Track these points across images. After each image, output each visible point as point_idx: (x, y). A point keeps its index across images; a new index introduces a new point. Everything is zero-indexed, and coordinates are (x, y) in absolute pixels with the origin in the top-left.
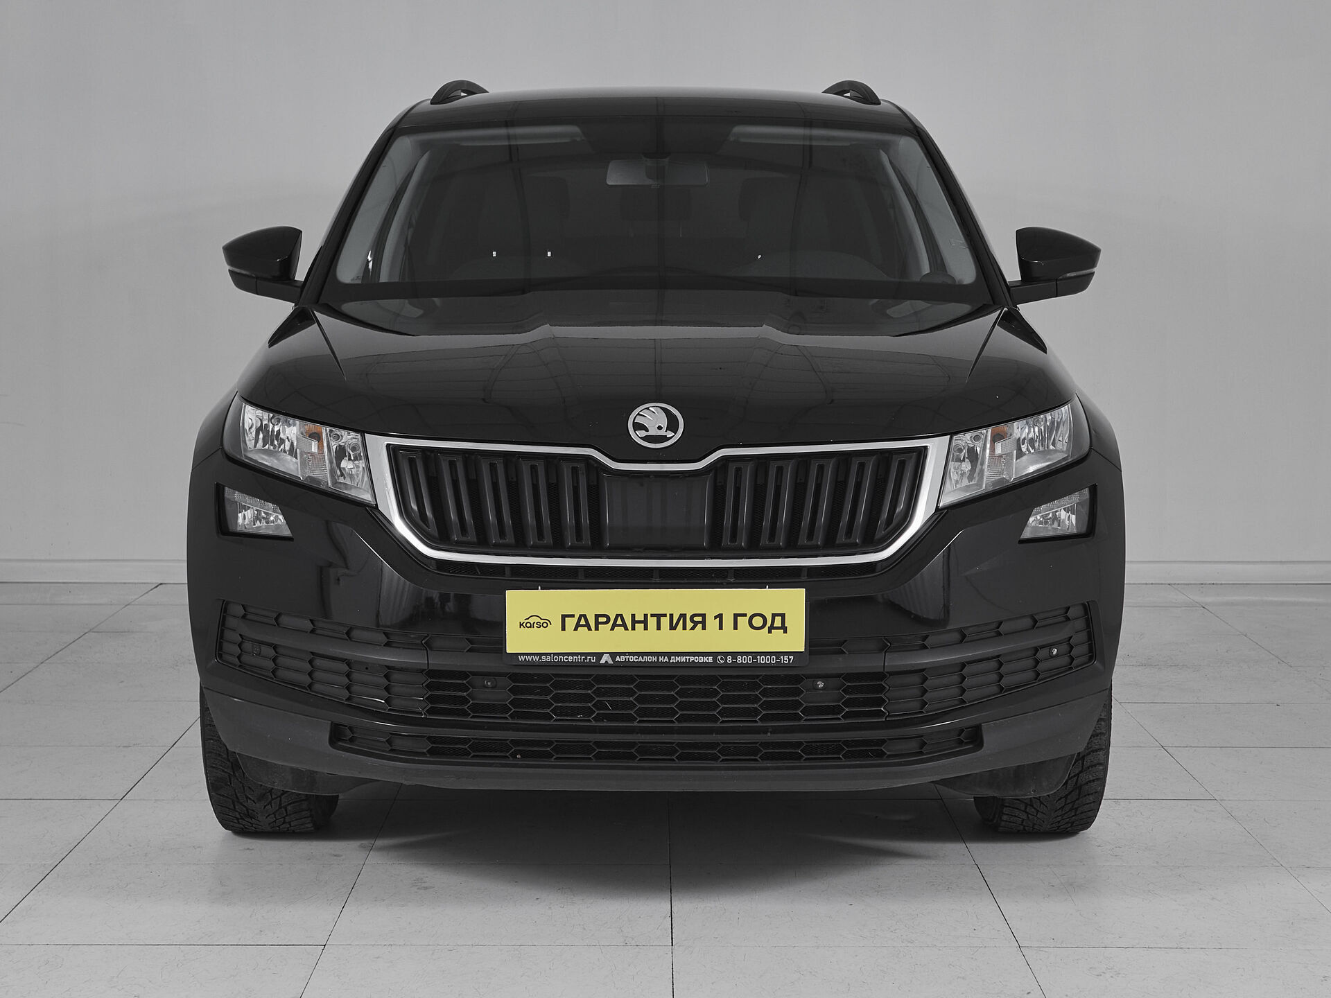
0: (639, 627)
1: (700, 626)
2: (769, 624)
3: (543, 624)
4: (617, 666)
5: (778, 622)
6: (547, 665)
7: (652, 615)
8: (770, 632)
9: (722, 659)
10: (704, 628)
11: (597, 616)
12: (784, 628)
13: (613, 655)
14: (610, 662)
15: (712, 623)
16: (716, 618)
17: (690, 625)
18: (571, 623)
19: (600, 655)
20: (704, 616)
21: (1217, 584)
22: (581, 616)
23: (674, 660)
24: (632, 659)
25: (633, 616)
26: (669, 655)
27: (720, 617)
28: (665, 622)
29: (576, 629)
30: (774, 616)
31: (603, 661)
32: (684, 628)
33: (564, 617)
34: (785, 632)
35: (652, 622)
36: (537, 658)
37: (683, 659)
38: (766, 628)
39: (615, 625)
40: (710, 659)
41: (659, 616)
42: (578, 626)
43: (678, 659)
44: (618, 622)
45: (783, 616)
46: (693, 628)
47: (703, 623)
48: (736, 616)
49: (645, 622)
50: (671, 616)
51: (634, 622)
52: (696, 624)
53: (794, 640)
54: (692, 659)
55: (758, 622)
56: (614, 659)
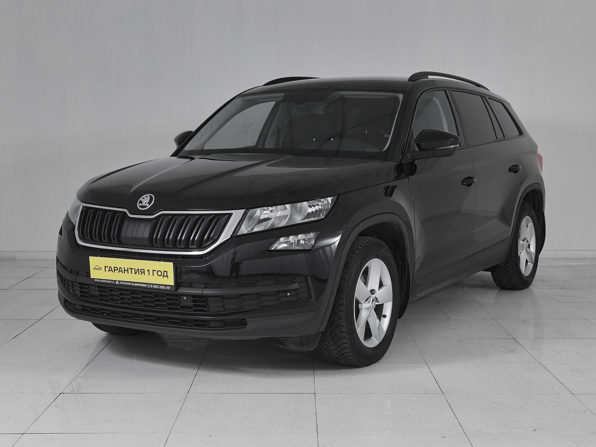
0: (126, 272)
1: (143, 273)
2: (163, 275)
3: (100, 269)
4: (120, 285)
5: (165, 275)
6: (103, 283)
7: (130, 268)
8: (163, 277)
9: (149, 286)
10: (144, 274)
11: (114, 267)
12: (167, 276)
13: (119, 281)
14: (118, 284)
15: (146, 273)
16: (147, 271)
17: (140, 273)
18: (107, 269)
19: (115, 281)
20: (144, 270)
21: (573, 258)
22: (110, 267)
23: (136, 285)
24: (124, 283)
25: (124, 268)
26: (134, 283)
27: (148, 270)
28: (133, 271)
29: (109, 271)
30: (164, 272)
31: (116, 283)
32: (139, 274)
33: (105, 267)
34: (168, 278)
35: (130, 270)
36: (99, 281)
37: (138, 285)
38: (162, 276)
39: (119, 271)
40: (146, 286)
41: (131, 269)
42: (109, 270)
43: (137, 284)
44: (120, 270)
45: (167, 272)
46: (141, 274)
47: (144, 272)
48: (153, 271)
49: (128, 271)
50: (135, 269)
51: (125, 270)
52: (142, 272)
53: (170, 281)
54: (141, 285)
55: (159, 273)
56: (119, 283)
